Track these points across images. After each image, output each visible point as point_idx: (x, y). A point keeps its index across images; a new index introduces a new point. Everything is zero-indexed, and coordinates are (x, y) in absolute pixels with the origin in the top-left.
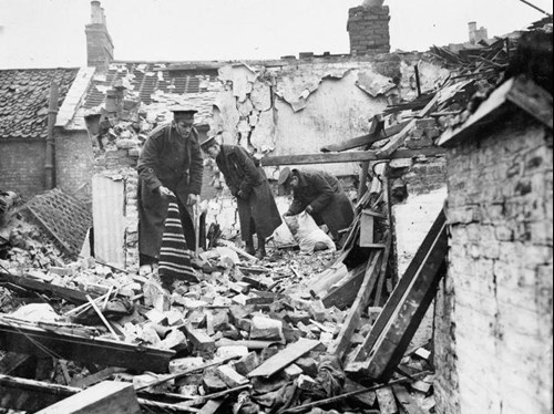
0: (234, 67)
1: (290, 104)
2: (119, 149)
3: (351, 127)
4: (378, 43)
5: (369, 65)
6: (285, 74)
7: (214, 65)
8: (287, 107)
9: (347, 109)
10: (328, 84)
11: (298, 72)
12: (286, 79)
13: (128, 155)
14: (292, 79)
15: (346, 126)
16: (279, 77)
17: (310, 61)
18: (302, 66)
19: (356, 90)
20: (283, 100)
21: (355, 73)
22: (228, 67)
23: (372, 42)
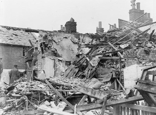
0: (43, 32)
1: (56, 43)
2: (52, 51)
3: (69, 49)
4: (74, 30)
5: (74, 35)
6: (55, 35)
7: (38, 31)
8: (55, 43)
9: (68, 45)
10: (65, 39)
11: (58, 35)
12: (55, 36)
13: (54, 53)
14: (56, 36)
15: (68, 49)
16: (53, 36)
17: (60, 33)
18: (59, 34)
19: (70, 41)
20: (55, 41)
21: (70, 37)
22: (41, 31)
23: (73, 30)
